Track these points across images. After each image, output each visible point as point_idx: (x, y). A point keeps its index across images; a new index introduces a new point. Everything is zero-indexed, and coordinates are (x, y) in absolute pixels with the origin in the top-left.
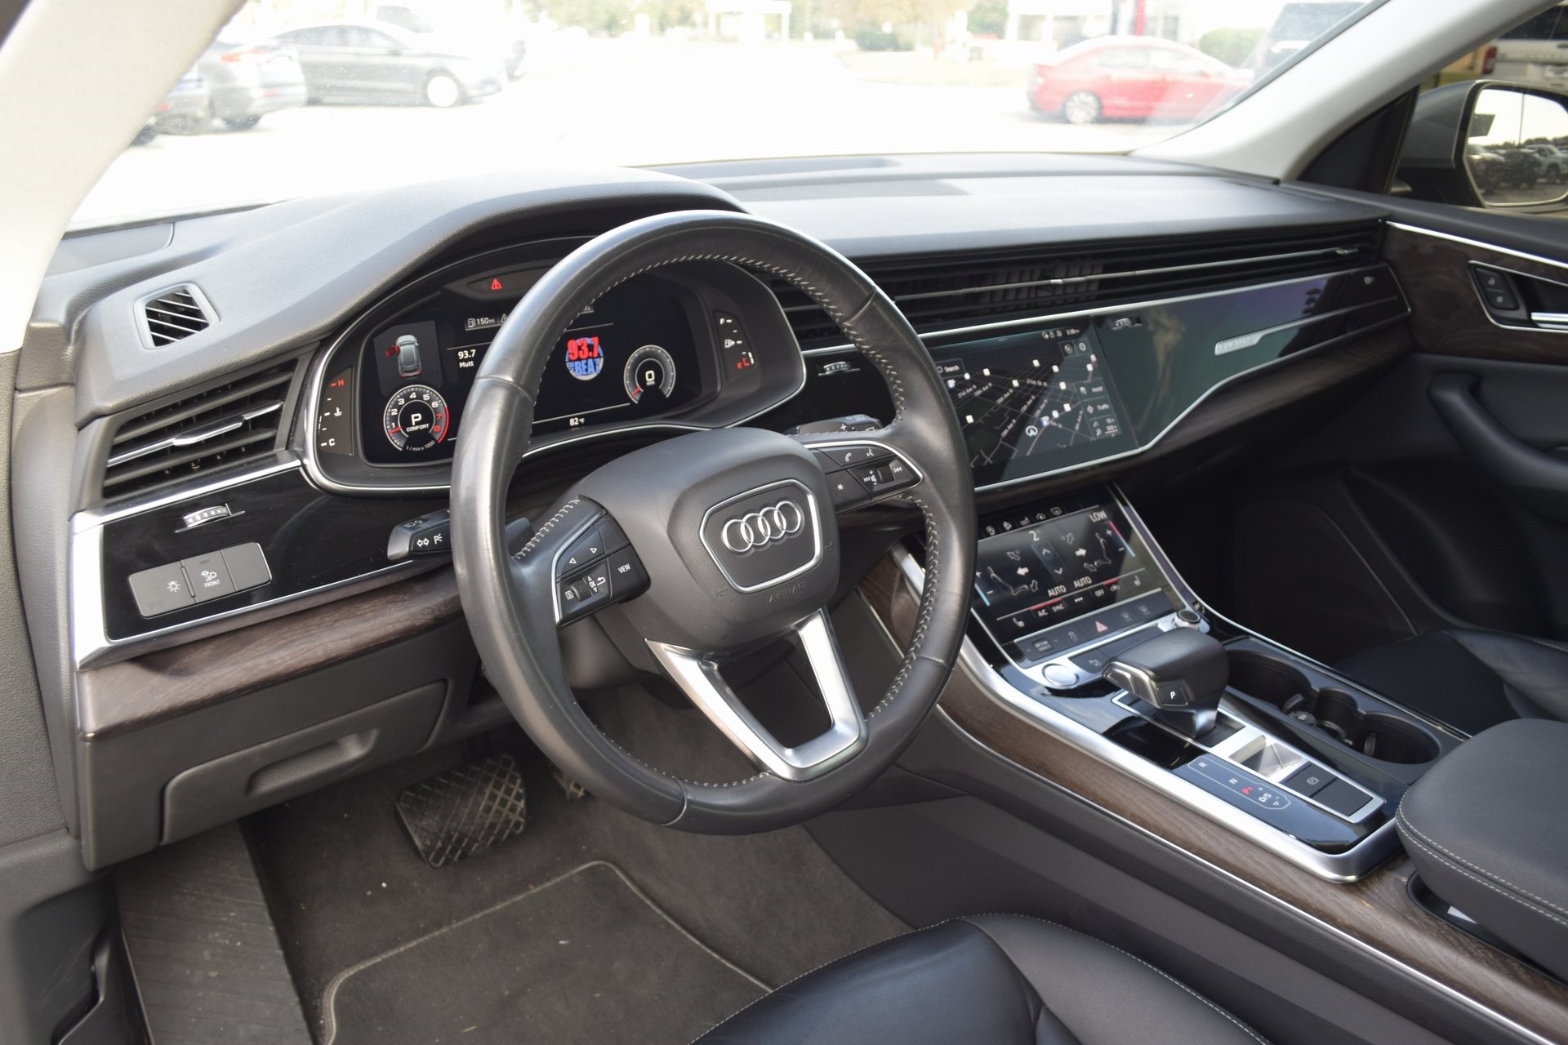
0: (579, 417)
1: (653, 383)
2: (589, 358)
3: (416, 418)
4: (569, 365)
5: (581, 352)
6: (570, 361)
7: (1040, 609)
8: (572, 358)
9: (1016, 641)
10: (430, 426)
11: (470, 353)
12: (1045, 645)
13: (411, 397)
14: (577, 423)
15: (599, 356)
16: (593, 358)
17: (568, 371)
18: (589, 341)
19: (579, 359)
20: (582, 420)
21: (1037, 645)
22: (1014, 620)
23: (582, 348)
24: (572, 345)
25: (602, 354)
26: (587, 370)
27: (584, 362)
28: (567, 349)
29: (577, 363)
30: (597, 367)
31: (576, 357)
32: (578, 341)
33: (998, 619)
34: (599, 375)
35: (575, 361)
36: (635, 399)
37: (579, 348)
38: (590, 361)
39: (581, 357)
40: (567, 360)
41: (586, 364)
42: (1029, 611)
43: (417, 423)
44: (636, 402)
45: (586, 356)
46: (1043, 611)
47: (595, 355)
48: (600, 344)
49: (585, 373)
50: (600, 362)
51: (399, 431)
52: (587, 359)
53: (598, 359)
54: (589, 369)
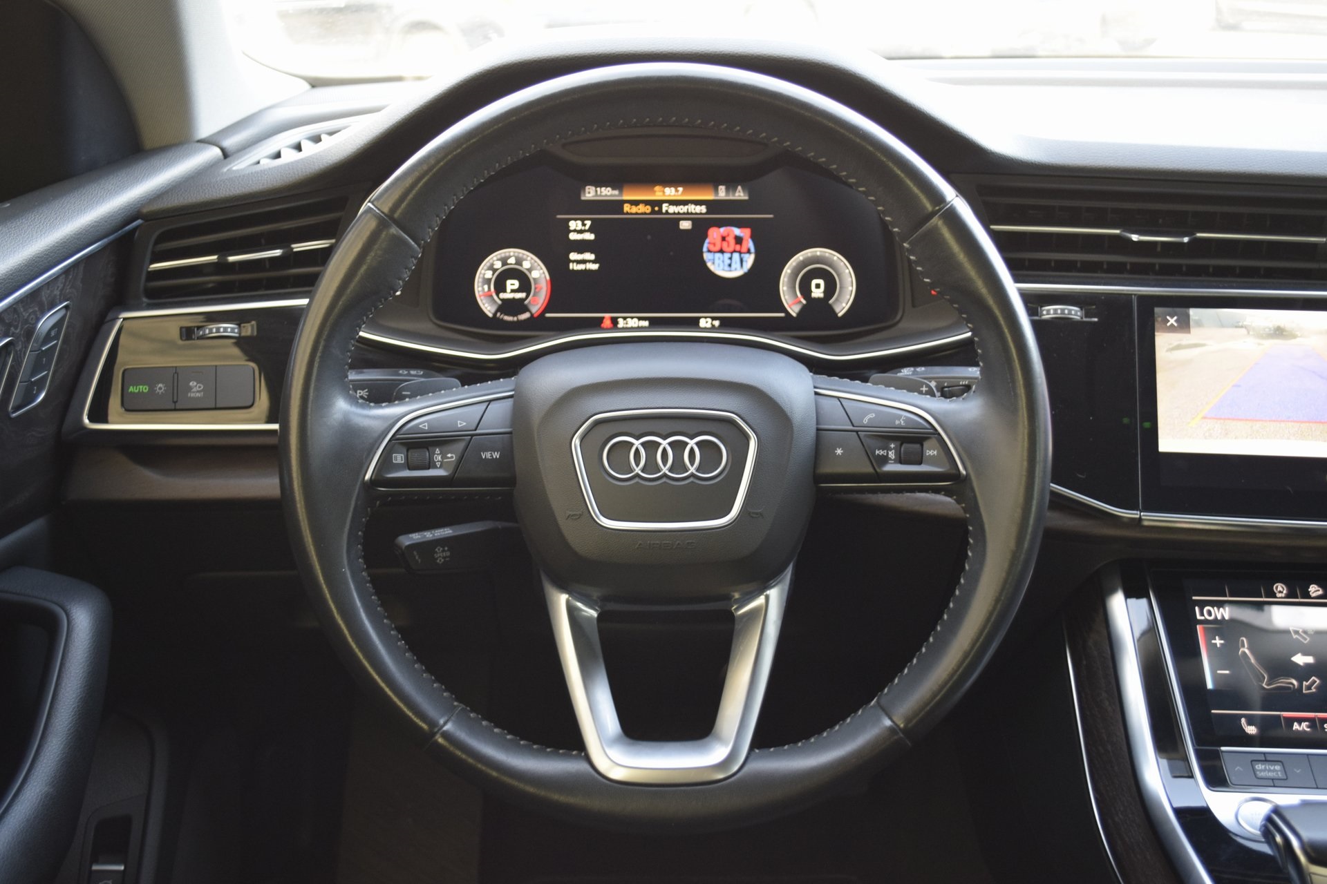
0: (714, 319)
1: (821, 295)
2: (735, 251)
3: (511, 284)
4: (706, 256)
5: (725, 244)
6: (709, 251)
7: (1300, 721)
8: (712, 248)
9: (1223, 748)
10: (527, 297)
11: (584, 225)
12: (1274, 771)
13: (509, 261)
14: (709, 325)
15: (749, 252)
16: (740, 252)
17: (704, 263)
18: (737, 231)
19: (722, 251)
20: (717, 323)
21: (1259, 767)
22: (1243, 720)
23: (727, 239)
24: (715, 234)
25: (752, 250)
26: (730, 265)
27: (727, 255)
28: (706, 236)
29: (718, 255)
30: (744, 264)
31: (718, 248)
32: (722, 230)
33: (1213, 711)
34: (745, 275)
35: (715, 252)
36: (794, 310)
37: (724, 239)
38: (736, 256)
39: (725, 247)
40: (705, 249)
41: (731, 258)
42: (1279, 717)
43: (513, 291)
44: (794, 315)
45: (731, 249)
46: (1304, 725)
47: (744, 249)
48: (752, 237)
49: (727, 268)
50: (750, 260)
51: (491, 296)
52: (732, 253)
53: (747, 255)
54: (734, 266)
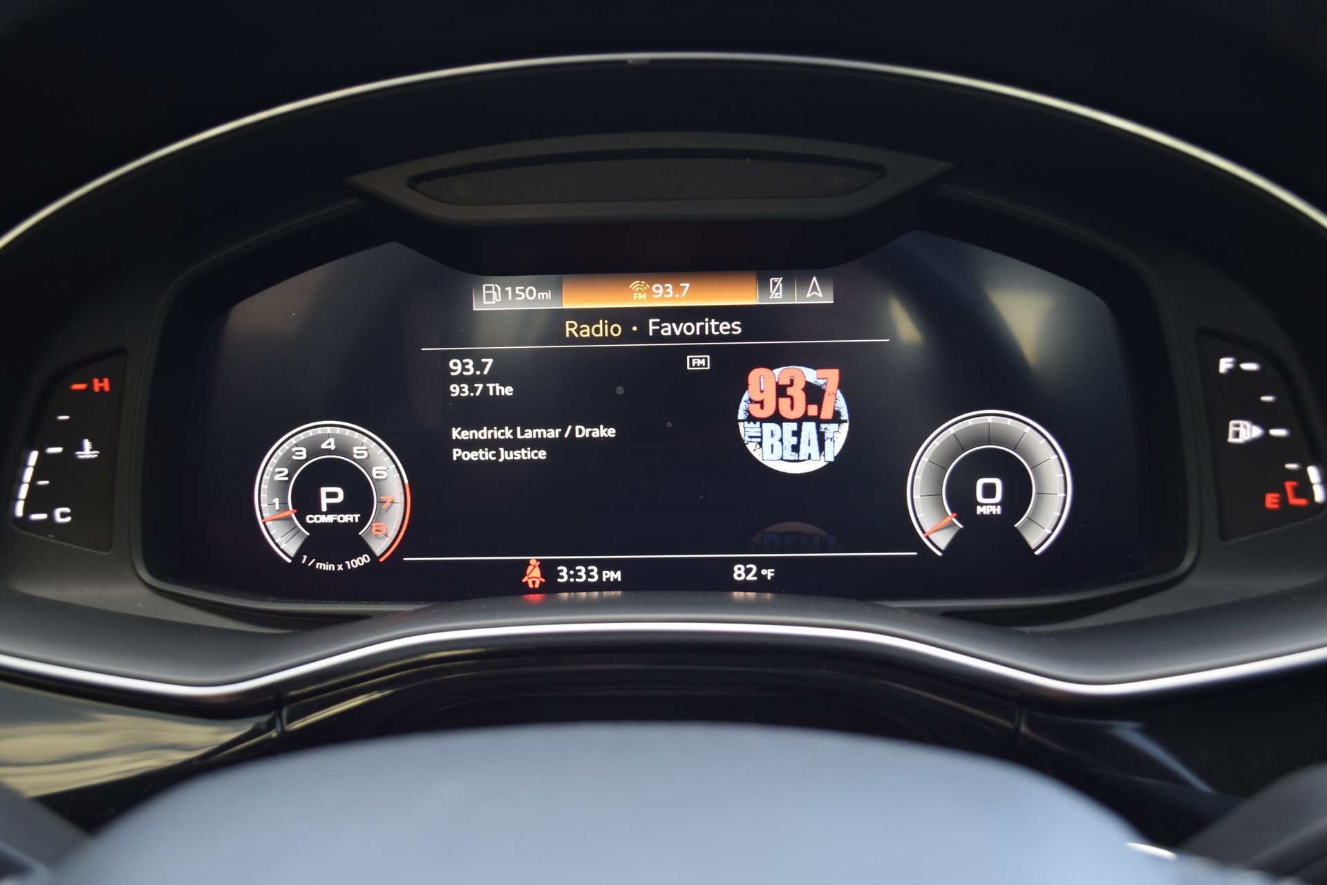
0: (762, 563)
1: (997, 510)
2: (806, 418)
3: (330, 495)
4: (747, 430)
5: (784, 403)
6: (751, 418)
8: (756, 411)
10: (363, 521)
11: (479, 366)
13: (324, 446)
14: (752, 578)
15: (836, 418)
16: (818, 420)
17: (741, 444)
18: (811, 375)
19: (777, 418)
20: (769, 573)
23: (790, 391)
24: (762, 381)
25: (845, 415)
26: (796, 448)
27: (790, 427)
28: (745, 387)
29: (768, 427)
30: (828, 444)
31: (769, 411)
32: (777, 371)
34: (829, 467)
35: (763, 421)
36: (940, 540)
37: (781, 391)
38: (809, 428)
39: (785, 411)
40: (741, 415)
41: (797, 434)
43: (332, 509)
44: (938, 552)
45: (798, 412)
47: (827, 414)
48: (841, 387)
49: (789, 455)
50: (838, 436)
51: (290, 518)
52: (800, 421)
53: (834, 427)
54: (803, 446)
